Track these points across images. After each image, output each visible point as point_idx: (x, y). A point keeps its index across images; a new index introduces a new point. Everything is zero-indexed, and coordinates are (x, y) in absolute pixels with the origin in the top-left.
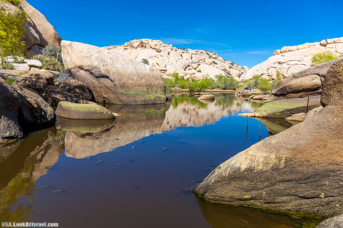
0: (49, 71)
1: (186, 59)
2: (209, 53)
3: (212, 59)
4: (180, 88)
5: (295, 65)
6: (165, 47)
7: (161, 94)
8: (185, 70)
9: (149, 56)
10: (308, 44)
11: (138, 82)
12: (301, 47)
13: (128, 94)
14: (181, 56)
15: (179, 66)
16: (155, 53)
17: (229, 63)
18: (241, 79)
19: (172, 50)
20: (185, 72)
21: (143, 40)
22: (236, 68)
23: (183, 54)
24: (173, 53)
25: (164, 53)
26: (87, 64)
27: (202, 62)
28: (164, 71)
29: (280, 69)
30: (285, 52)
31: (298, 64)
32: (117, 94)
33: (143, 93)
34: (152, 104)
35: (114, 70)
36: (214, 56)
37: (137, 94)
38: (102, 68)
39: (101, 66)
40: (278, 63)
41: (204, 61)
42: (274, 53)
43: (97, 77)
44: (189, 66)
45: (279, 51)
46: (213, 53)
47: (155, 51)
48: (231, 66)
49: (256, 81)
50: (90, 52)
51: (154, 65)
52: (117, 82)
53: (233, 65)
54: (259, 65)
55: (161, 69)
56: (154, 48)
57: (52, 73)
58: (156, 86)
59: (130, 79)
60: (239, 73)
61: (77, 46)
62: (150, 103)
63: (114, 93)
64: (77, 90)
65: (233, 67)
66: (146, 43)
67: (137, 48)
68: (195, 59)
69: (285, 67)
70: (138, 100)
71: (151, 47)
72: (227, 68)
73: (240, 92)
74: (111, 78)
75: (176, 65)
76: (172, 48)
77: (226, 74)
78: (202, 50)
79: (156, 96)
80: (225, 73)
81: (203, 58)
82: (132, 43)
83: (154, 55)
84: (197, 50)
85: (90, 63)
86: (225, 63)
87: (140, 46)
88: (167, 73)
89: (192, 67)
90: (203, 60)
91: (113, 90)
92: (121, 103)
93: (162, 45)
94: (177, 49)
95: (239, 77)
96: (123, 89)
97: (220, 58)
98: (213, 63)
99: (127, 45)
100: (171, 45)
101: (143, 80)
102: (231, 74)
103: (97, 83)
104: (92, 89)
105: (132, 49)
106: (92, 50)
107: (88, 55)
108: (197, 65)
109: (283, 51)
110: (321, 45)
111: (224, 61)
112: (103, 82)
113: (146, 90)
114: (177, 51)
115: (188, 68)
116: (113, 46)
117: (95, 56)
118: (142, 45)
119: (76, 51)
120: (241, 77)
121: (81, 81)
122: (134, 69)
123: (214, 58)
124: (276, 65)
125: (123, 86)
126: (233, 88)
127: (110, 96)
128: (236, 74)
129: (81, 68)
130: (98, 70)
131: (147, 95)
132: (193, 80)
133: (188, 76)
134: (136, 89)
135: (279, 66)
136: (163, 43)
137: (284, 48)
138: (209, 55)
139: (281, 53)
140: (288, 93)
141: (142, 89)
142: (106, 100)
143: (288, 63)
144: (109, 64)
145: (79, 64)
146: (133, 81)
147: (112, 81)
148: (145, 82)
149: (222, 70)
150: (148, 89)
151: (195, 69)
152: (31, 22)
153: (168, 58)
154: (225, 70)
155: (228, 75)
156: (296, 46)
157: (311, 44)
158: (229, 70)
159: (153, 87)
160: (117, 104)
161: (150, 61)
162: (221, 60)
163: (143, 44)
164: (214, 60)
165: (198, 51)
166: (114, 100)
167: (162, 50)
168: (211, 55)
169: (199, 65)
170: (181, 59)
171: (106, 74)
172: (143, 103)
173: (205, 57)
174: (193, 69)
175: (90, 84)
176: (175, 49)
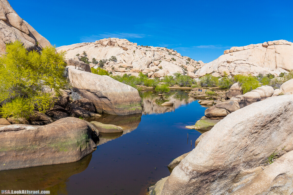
0: (64, 90)
1: (150, 57)
2: (169, 50)
3: (171, 56)
4: (146, 86)
5: (241, 64)
6: (131, 45)
7: (139, 106)
8: (148, 67)
9: (117, 54)
10: (252, 45)
11: (125, 99)
12: (246, 48)
13: (119, 108)
14: (145, 54)
15: (143, 63)
16: (122, 51)
17: (186, 59)
18: (196, 74)
19: (137, 48)
20: (148, 69)
21: (112, 38)
22: (192, 63)
23: (146, 52)
24: (137, 51)
25: (130, 52)
26: (93, 89)
27: (162, 59)
28: (131, 67)
29: (229, 67)
30: (233, 51)
31: (243, 64)
32: (112, 108)
33: (128, 107)
34: (134, 114)
35: (110, 93)
36: (173, 53)
37: (124, 108)
38: (103, 92)
39: (102, 91)
40: (226, 62)
41: (165, 59)
42: (224, 53)
43: (99, 97)
44: (152, 63)
45: (228, 50)
46: (172, 50)
47: (122, 49)
48: (188, 61)
49: (208, 79)
50: (94, 81)
51: (121, 61)
52: (112, 101)
53: (190, 61)
54: (211, 62)
55: (128, 66)
56: (121, 47)
57: (66, 92)
58: (136, 101)
59: (120, 98)
60: (195, 69)
61: (86, 76)
62: (133, 113)
63: (110, 108)
64: (88, 106)
65: (190, 62)
66: (114, 42)
67: (106, 46)
68: (156, 57)
69: (232, 65)
70: (126, 112)
71: (119, 46)
72: (184, 64)
73: (193, 94)
74: (109, 98)
75: (140, 62)
76: (137, 46)
77: (184, 70)
78: (162, 47)
79: (136, 108)
80: (182, 69)
81: (163, 55)
82: (102, 41)
83: (122, 52)
84: (158, 47)
85: (95, 89)
86: (183, 59)
87: (109, 44)
88: (133, 70)
89: (155, 64)
90: (164, 57)
91: (110, 106)
92: (115, 114)
93: (128, 43)
94: (141, 48)
95: (195, 73)
96: (116, 105)
97: (178, 54)
98: (172, 60)
99: (98, 43)
100: (136, 43)
101: (127, 97)
102: (187, 70)
103: (99, 101)
104: (95, 104)
105: (102, 47)
106: (96, 79)
107: (94, 83)
108: (159, 62)
109: (232, 51)
110: (263, 46)
111: (181, 57)
112: (103, 101)
113: (129, 104)
114: (141, 49)
115: (151, 64)
116: (85, 43)
117: (98, 84)
118: (111, 44)
119: (84, 79)
120: (196, 73)
121: (87, 99)
122: (121, 90)
123: (173, 54)
124: (225, 64)
125: (116, 103)
126: (188, 85)
127: (108, 109)
128: (192, 70)
129: (88, 90)
130: (100, 93)
131: (130, 108)
132: (155, 77)
133: (152, 73)
134: (124, 105)
135: (228, 64)
136: (129, 42)
137: (233, 48)
138: (169, 52)
139: (230, 52)
140: (211, 117)
141: (127, 104)
142: (105, 111)
143: (235, 62)
144: (107, 89)
145: (87, 88)
146: (121, 99)
147: (109, 100)
148: (128, 99)
149: (180, 66)
150: (130, 103)
151: (157, 65)
152: (41, 47)
153: (134, 56)
154: (182, 66)
155: (185, 71)
156: (242, 47)
157: (255, 45)
158: (186, 66)
159: (133, 102)
160: (112, 115)
161: (119, 59)
162: (180, 56)
163: (112, 42)
164: (173, 57)
165: (160, 48)
166: (110, 112)
167: (128, 49)
168: (170, 52)
169: (160, 62)
170: (145, 57)
171: (105, 96)
172: (129, 114)
173: (165, 54)
174: (155, 65)
175: (94, 101)
176: (139, 48)
